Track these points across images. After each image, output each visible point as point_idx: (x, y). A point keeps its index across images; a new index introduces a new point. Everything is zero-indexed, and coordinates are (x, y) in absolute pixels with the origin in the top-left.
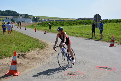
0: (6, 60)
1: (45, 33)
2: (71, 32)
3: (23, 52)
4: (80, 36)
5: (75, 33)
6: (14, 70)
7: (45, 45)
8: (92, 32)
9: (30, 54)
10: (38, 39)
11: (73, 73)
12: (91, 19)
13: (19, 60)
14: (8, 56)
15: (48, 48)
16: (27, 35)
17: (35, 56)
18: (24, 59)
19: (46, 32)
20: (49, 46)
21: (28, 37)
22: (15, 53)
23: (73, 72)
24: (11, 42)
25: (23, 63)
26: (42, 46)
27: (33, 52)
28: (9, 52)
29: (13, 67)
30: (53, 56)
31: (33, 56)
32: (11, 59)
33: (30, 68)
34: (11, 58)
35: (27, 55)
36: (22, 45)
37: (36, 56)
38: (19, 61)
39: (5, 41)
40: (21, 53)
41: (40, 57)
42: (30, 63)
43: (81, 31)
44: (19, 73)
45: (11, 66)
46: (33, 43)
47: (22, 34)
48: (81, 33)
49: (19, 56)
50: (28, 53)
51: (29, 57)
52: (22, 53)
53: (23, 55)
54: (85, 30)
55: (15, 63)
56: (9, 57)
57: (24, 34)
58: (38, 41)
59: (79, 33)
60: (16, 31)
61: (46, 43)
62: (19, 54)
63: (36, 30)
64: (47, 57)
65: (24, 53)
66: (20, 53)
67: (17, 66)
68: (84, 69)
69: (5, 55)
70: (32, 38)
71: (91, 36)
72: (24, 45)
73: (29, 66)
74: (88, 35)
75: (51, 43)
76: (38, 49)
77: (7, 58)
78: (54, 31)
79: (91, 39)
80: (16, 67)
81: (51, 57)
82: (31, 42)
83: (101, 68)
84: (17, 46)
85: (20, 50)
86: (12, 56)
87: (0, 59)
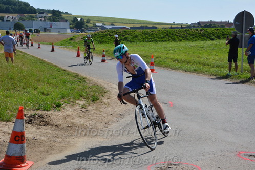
1: (103, 61)
2: (172, 59)
3: (44, 110)
4: (195, 71)
5: (184, 62)
6: (17, 155)
7: (102, 91)
8: (230, 61)
9: (60, 114)
10: (85, 76)
11: (174, 168)
12: (228, 24)
13: (31, 130)
14: (2, 120)
15: (108, 101)
16: (56, 66)
17: (73, 121)
18: (45, 129)
19: (105, 58)
20: (112, 96)
21: (59, 69)
22: (21, 111)
24: (11, 83)
25: (43, 138)
26: (94, 96)
27: (69, 110)
28: (6, 108)
29: (15, 149)
30: (123, 120)
31: (68, 120)
32: (9, 128)
33: (61, 151)
34: (11, 123)
35: (53, 117)
36: (42, 91)
37: (77, 121)
38: (32, 133)
40: (38, 112)
41: (88, 125)
42: (60, 140)
43: (199, 57)
44: (30, 165)
45: (9, 145)
46: (70, 86)
47: (42, 62)
48: (199, 63)
49: (33, 119)
50: (57, 113)
51: (58, 123)
52: (41, 112)
53: (41, 117)
54: (210, 55)
55: (20, 139)
56: (4, 123)
57: (48, 64)
58: (85, 81)
59: (194, 62)
60: (26, 54)
61: (106, 86)
62: (31, 116)
63: (78, 52)
64: (107, 124)
65: (46, 112)
66: (33, 112)
67: (25, 145)
68: (202, 157)
70: (69, 74)
71: (226, 71)
72: (45, 92)
73: (57, 145)
74: (218, 66)
76: (82, 103)
79: (226, 77)
80: (22, 148)
81: (116, 124)
82: (64, 82)
83: (250, 155)
84: (29, 93)
85: (34, 105)
86: (14, 120)
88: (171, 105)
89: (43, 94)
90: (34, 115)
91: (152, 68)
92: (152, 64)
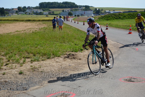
0: (54, 60)
1: (107, 29)
9: (82, 54)
11: (133, 80)
13: (68, 61)
14: (56, 56)
16: (84, 32)
18: (74, 60)
23: (132, 78)
24: (63, 40)
25: (73, 65)
28: (59, 51)
32: (59, 60)
34: (60, 58)
35: (78, 55)
36: (76, 43)
38: (68, 62)
39: (57, 38)
42: (81, 65)
47: (78, 30)
49: (69, 56)
50: (81, 53)
51: (80, 58)
52: (73, 53)
53: (73, 55)
57: (81, 31)
60: (72, 26)
65: (76, 53)
69: (53, 54)
75: (111, 41)
77: (56, 58)
78: (119, 26)
84: (70, 44)
85: (71, 50)
86: (61, 56)
87: (48, 59)
88: (137, 50)
89: (76, 45)
90: (70, 54)
91: (130, 32)
92: (130, 30)
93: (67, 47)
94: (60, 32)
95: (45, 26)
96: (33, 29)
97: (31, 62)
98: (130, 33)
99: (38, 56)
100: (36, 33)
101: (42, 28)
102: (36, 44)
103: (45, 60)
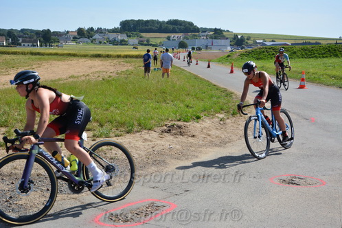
0: (139, 136)
3: (184, 121)
9: (198, 125)
10: (233, 91)
11: (297, 181)
13: (168, 139)
14: (145, 129)
16: (208, 81)
17: (210, 133)
18: (180, 138)
21: (210, 84)
23: (297, 176)
24: (163, 96)
27: (206, 123)
31: (204, 131)
34: (152, 132)
35: (190, 128)
36: (187, 104)
38: (168, 141)
39: (151, 92)
40: (176, 123)
41: (223, 136)
42: (193, 149)
46: (215, 99)
47: (196, 77)
49: (172, 129)
50: (195, 124)
51: (194, 134)
52: (180, 123)
53: (179, 127)
57: (201, 79)
58: (231, 96)
60: (183, 70)
63: (232, 68)
65: (185, 123)
66: (173, 122)
69: (139, 125)
70: (218, 89)
72: (190, 105)
76: (221, 116)
82: (212, 97)
84: (176, 105)
85: (176, 117)
86: (156, 129)
87: (128, 133)
88: (313, 121)
89: (187, 106)
90: (173, 126)
91: (302, 84)
92: (303, 80)
93: (168, 111)
94: (158, 82)
95: (130, 68)
96: (104, 73)
97: (93, 139)
98: (302, 87)
99: (107, 126)
100: (108, 81)
101: (123, 72)
102: (107, 103)
103: (121, 135)
